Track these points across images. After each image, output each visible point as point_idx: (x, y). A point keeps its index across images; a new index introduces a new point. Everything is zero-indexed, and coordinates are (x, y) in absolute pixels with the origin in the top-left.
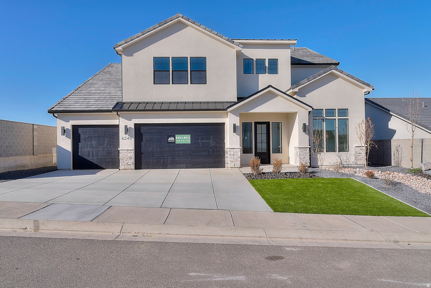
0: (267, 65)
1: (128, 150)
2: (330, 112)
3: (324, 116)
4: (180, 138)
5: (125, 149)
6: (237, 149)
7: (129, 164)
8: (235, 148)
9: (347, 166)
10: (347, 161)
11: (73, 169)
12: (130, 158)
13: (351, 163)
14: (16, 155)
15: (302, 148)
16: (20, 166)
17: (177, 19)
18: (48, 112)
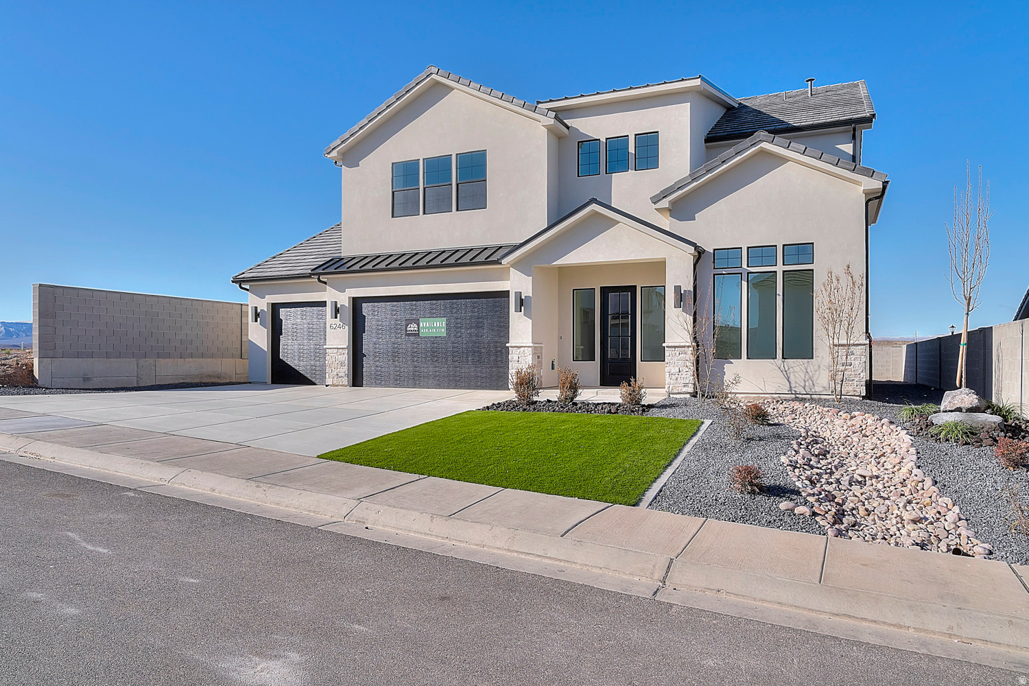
0: (632, 150)
1: (338, 348)
2: (762, 253)
3: (744, 266)
4: (428, 325)
5: (333, 347)
6: (526, 348)
7: (340, 375)
8: (521, 345)
9: (809, 396)
10: (807, 384)
11: (272, 383)
12: (342, 364)
13: (818, 389)
14: (202, 356)
15: (675, 347)
16: (210, 376)
17: (429, 79)
18: (233, 282)
